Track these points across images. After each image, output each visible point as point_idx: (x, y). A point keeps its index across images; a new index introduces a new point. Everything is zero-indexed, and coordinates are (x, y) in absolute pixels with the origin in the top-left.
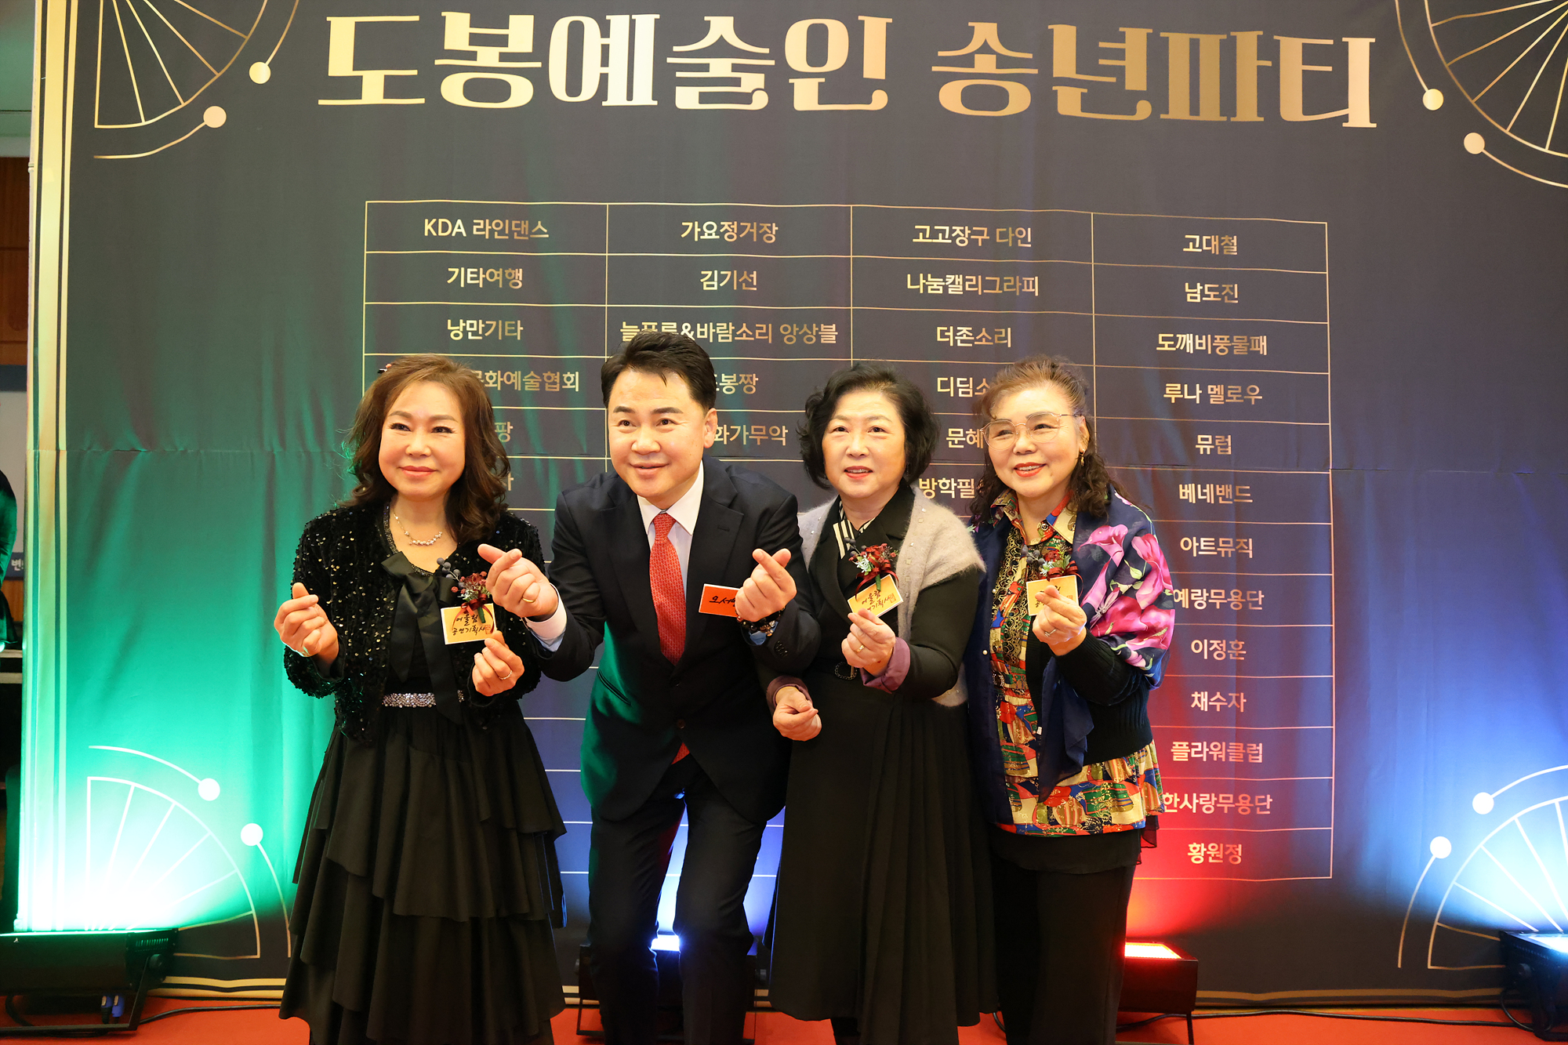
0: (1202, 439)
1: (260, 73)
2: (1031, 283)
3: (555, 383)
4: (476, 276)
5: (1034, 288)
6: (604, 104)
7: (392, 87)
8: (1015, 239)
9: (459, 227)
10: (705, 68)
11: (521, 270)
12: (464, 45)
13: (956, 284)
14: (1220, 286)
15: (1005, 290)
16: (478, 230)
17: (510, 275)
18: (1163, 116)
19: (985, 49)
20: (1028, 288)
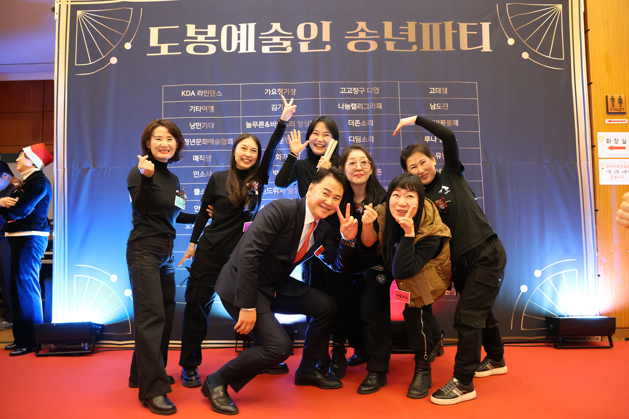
0: (438, 154)
1: (128, 46)
2: (379, 105)
3: (225, 142)
4: (198, 108)
5: (380, 106)
6: (239, 52)
7: (170, 49)
8: (373, 91)
9: (193, 93)
10: (271, 40)
11: (213, 106)
12: (194, 35)
13: (354, 106)
14: (442, 104)
15: (371, 107)
16: (199, 94)
17: (210, 108)
18: (421, 50)
19: (362, 30)
20: (378, 107)
